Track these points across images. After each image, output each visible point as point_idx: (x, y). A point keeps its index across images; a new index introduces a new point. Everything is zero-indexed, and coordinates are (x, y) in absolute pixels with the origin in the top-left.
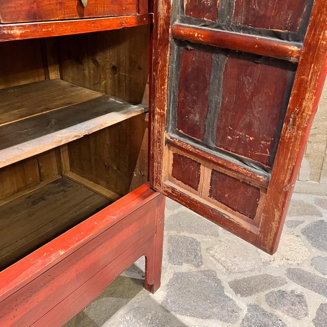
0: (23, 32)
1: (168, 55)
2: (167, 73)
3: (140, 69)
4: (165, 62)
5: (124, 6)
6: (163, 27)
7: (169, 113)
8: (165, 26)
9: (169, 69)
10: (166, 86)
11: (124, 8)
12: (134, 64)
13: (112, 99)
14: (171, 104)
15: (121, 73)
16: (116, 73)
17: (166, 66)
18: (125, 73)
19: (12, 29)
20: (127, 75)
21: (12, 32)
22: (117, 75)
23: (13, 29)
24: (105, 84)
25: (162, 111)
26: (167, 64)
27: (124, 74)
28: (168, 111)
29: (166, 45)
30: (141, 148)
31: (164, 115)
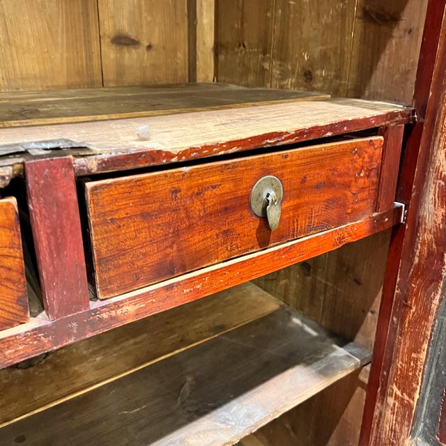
0: (143, 306)
1: (436, 301)
2: (429, 333)
3: (358, 282)
4: (427, 311)
5: (351, 206)
6: (430, 247)
7: (422, 403)
8: (434, 246)
9: (433, 326)
10: (423, 356)
11: (349, 211)
12: (347, 271)
13: (296, 321)
14: (429, 387)
15: (319, 278)
16: (308, 275)
17: (427, 320)
18: (327, 279)
19: (119, 308)
20: (329, 284)
21: (119, 312)
22: (309, 278)
23: (122, 307)
24: (286, 285)
25: (406, 397)
26: (431, 318)
27: (324, 281)
28: (420, 402)
29: (431, 282)
30: (344, 416)
31: (409, 407)
